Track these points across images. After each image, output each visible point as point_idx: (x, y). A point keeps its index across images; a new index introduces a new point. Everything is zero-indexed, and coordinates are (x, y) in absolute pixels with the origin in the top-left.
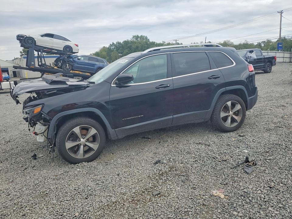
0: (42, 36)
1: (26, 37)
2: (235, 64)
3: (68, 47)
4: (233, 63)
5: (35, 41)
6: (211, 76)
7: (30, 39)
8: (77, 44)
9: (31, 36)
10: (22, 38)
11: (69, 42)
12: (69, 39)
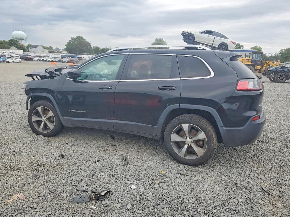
0: (202, 33)
1: (187, 33)
2: (213, 74)
3: (224, 44)
4: (210, 74)
5: (195, 37)
6: (164, 86)
7: (191, 35)
8: (233, 41)
9: (192, 33)
10: (184, 35)
11: (226, 39)
12: (227, 37)
